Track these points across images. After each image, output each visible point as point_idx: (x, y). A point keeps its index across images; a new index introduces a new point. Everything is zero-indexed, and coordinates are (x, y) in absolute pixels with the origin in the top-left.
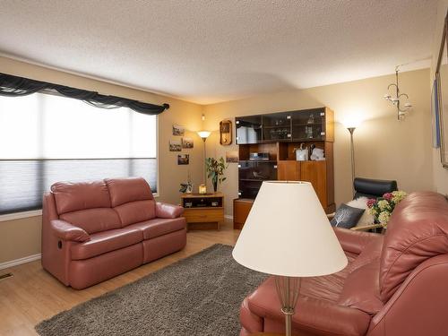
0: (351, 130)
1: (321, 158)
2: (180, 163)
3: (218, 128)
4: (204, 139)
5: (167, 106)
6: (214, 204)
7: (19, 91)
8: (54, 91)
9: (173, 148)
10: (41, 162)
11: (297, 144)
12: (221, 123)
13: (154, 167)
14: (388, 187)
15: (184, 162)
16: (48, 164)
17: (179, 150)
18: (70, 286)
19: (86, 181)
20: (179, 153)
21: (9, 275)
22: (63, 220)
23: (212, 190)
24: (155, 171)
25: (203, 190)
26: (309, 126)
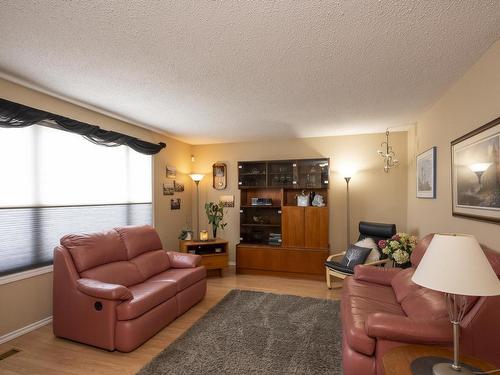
0: (347, 180)
1: (321, 204)
2: (173, 208)
3: (211, 170)
4: (197, 182)
5: (163, 145)
6: (218, 250)
7: (14, 121)
8: (53, 122)
9: (167, 192)
10: (37, 210)
11: (299, 191)
12: (214, 166)
13: (149, 212)
14: (389, 230)
15: (175, 206)
16: (45, 212)
17: (172, 194)
18: (115, 350)
19: (101, 232)
20: (171, 197)
21: (15, 351)
22: (88, 278)
23: (212, 237)
24: (150, 218)
25: (204, 236)
26: (312, 174)
